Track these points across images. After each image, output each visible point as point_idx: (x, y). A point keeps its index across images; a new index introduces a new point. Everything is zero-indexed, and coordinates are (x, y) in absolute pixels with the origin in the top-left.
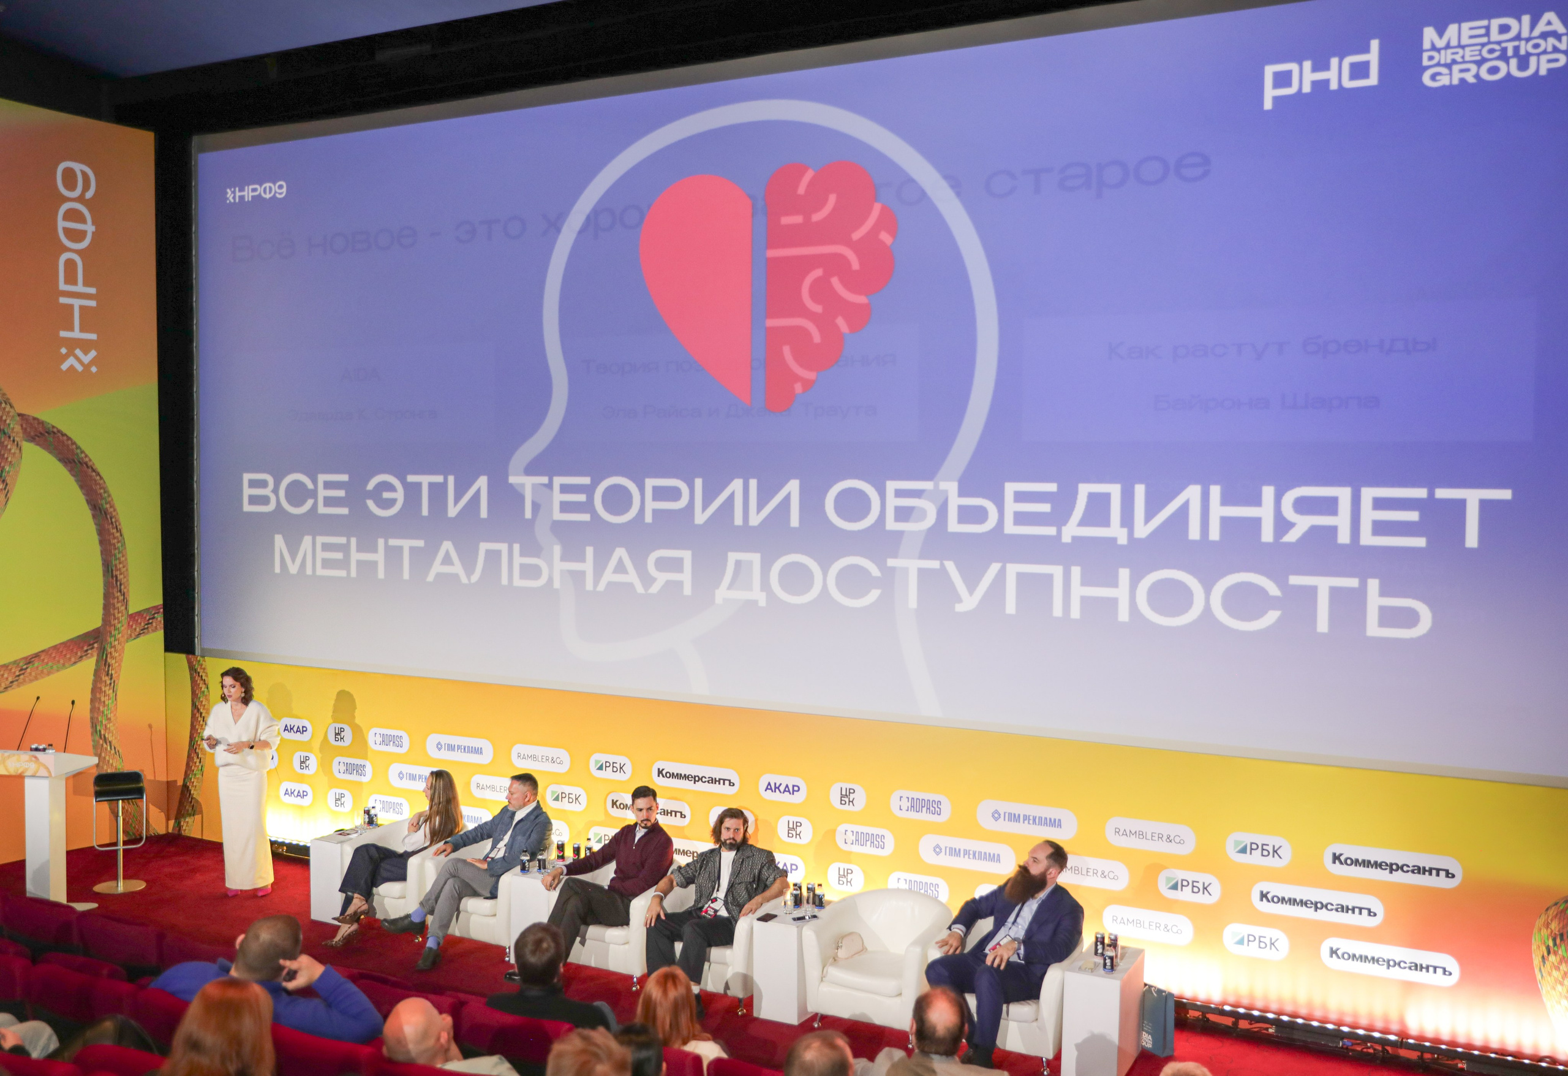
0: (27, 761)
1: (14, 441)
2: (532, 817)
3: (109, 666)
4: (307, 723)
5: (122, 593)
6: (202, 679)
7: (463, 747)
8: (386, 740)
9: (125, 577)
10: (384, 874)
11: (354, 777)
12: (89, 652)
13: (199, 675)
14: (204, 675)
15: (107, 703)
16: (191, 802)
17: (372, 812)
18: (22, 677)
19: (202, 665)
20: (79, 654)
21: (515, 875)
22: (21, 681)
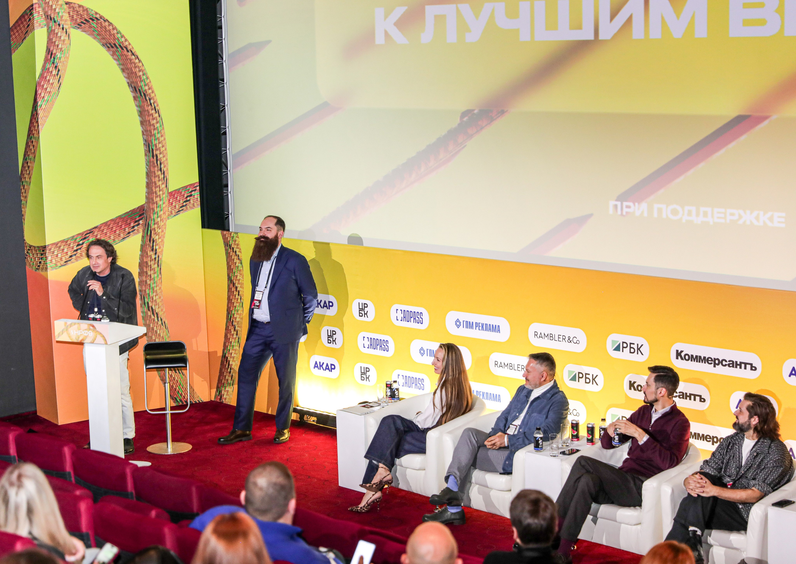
0: (86, 330)
1: (63, 28)
2: (549, 395)
3: (153, 242)
4: (332, 298)
5: (162, 172)
6: (236, 255)
7: (480, 325)
8: (408, 316)
9: (164, 156)
10: (407, 447)
11: (378, 352)
12: (136, 228)
13: (233, 251)
14: (238, 250)
15: (153, 276)
16: (230, 372)
17: (395, 386)
18: (79, 251)
19: (235, 241)
20: (127, 230)
21: (528, 452)
22: (78, 255)
